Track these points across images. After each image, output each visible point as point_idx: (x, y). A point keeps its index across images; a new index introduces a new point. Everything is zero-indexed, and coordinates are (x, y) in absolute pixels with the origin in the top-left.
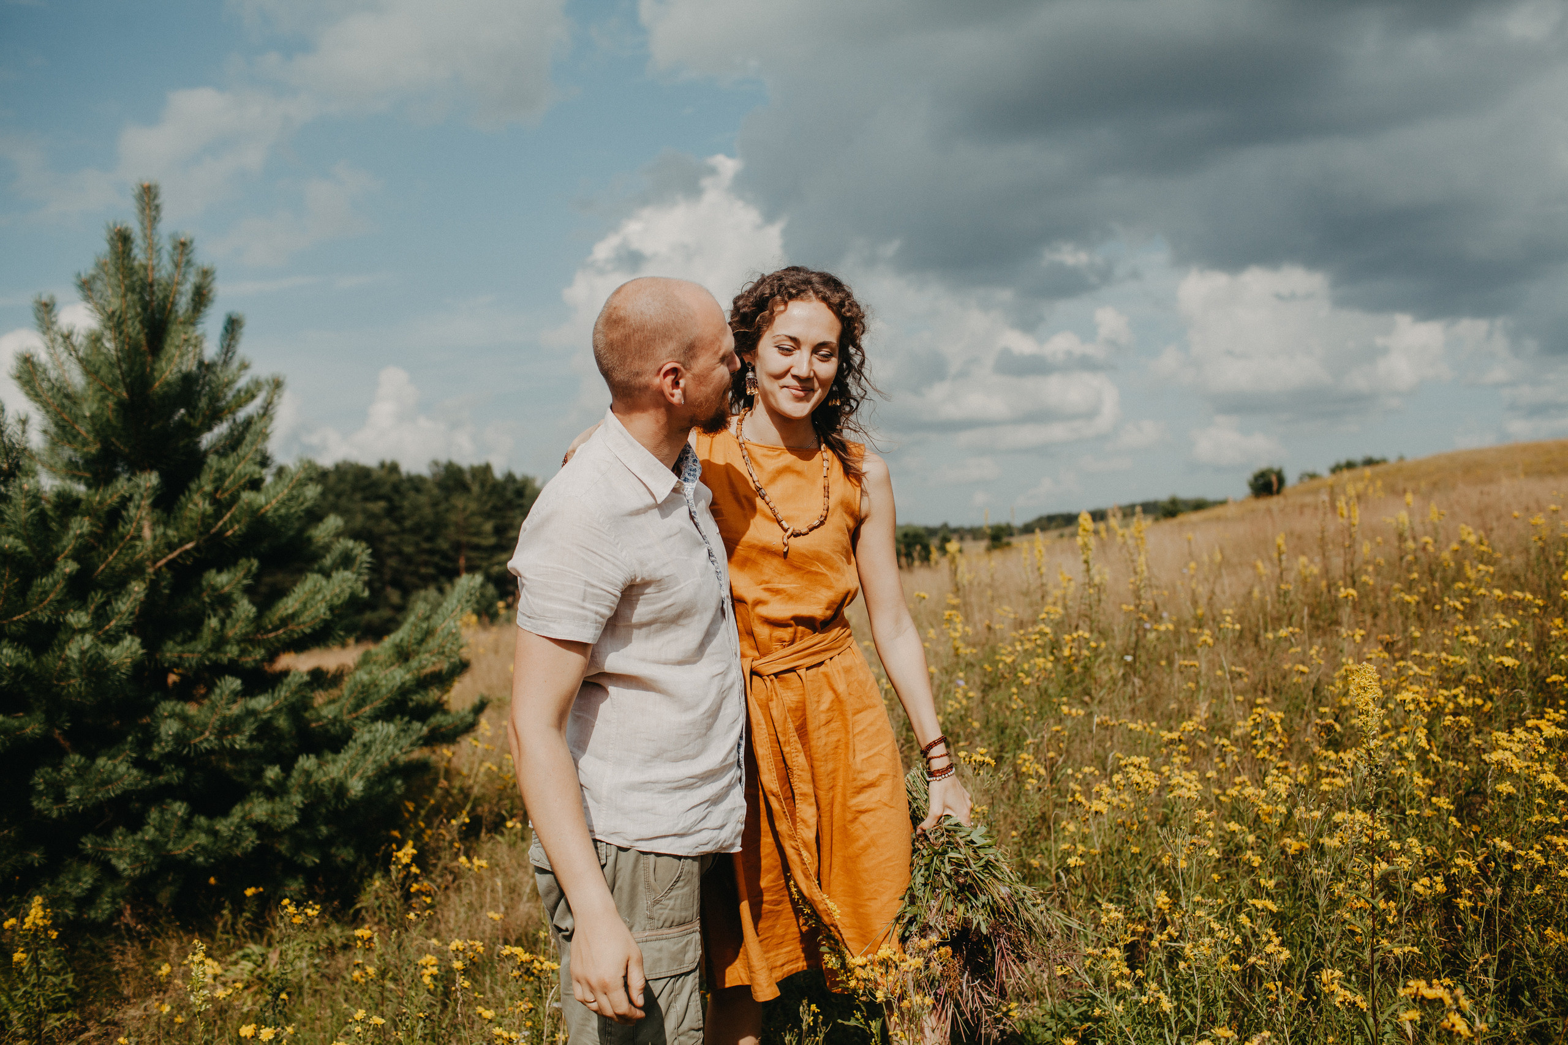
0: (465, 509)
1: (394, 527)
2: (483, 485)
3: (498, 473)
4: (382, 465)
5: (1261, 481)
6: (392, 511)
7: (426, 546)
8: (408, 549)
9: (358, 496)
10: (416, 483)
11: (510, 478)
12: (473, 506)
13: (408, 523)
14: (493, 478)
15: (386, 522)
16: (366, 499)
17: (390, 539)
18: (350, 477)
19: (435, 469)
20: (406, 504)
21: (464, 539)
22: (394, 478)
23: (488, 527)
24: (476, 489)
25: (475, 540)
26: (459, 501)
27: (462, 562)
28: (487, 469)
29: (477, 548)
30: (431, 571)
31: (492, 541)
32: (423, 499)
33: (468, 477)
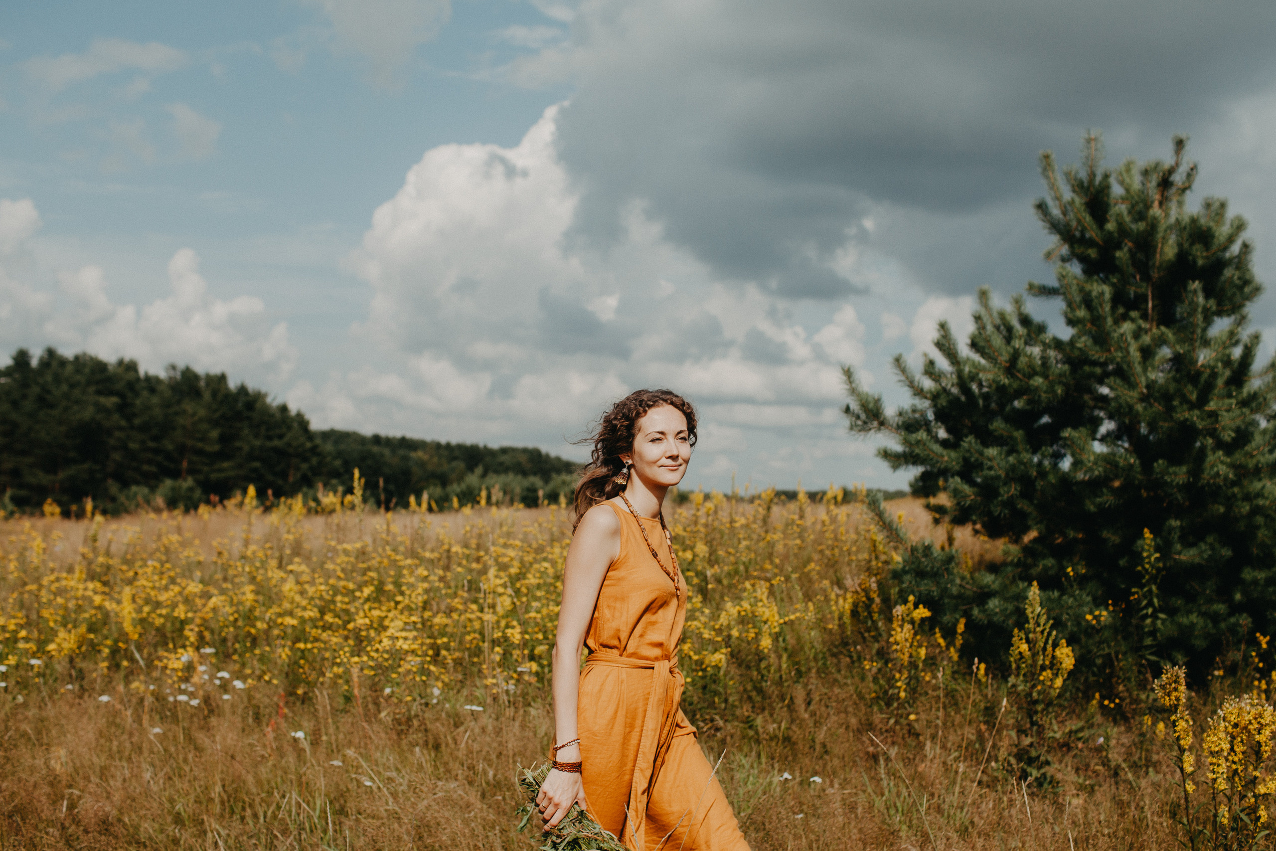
0: (194, 415)
1: (123, 423)
2: (214, 394)
3: (232, 384)
4: (121, 363)
6: (124, 408)
7: (151, 444)
8: (133, 446)
9: (92, 389)
10: (152, 383)
11: (243, 390)
12: (202, 412)
13: (137, 421)
14: (227, 388)
15: (116, 417)
16: (99, 393)
17: (117, 434)
18: (87, 370)
19: (172, 373)
20: (138, 402)
21: (190, 443)
22: (130, 376)
23: (215, 434)
24: (207, 396)
25: (200, 445)
26: (188, 406)
27: (185, 464)
28: (222, 378)
29: (200, 452)
30: (153, 469)
31: (216, 448)
32: (155, 400)
33: (202, 384)
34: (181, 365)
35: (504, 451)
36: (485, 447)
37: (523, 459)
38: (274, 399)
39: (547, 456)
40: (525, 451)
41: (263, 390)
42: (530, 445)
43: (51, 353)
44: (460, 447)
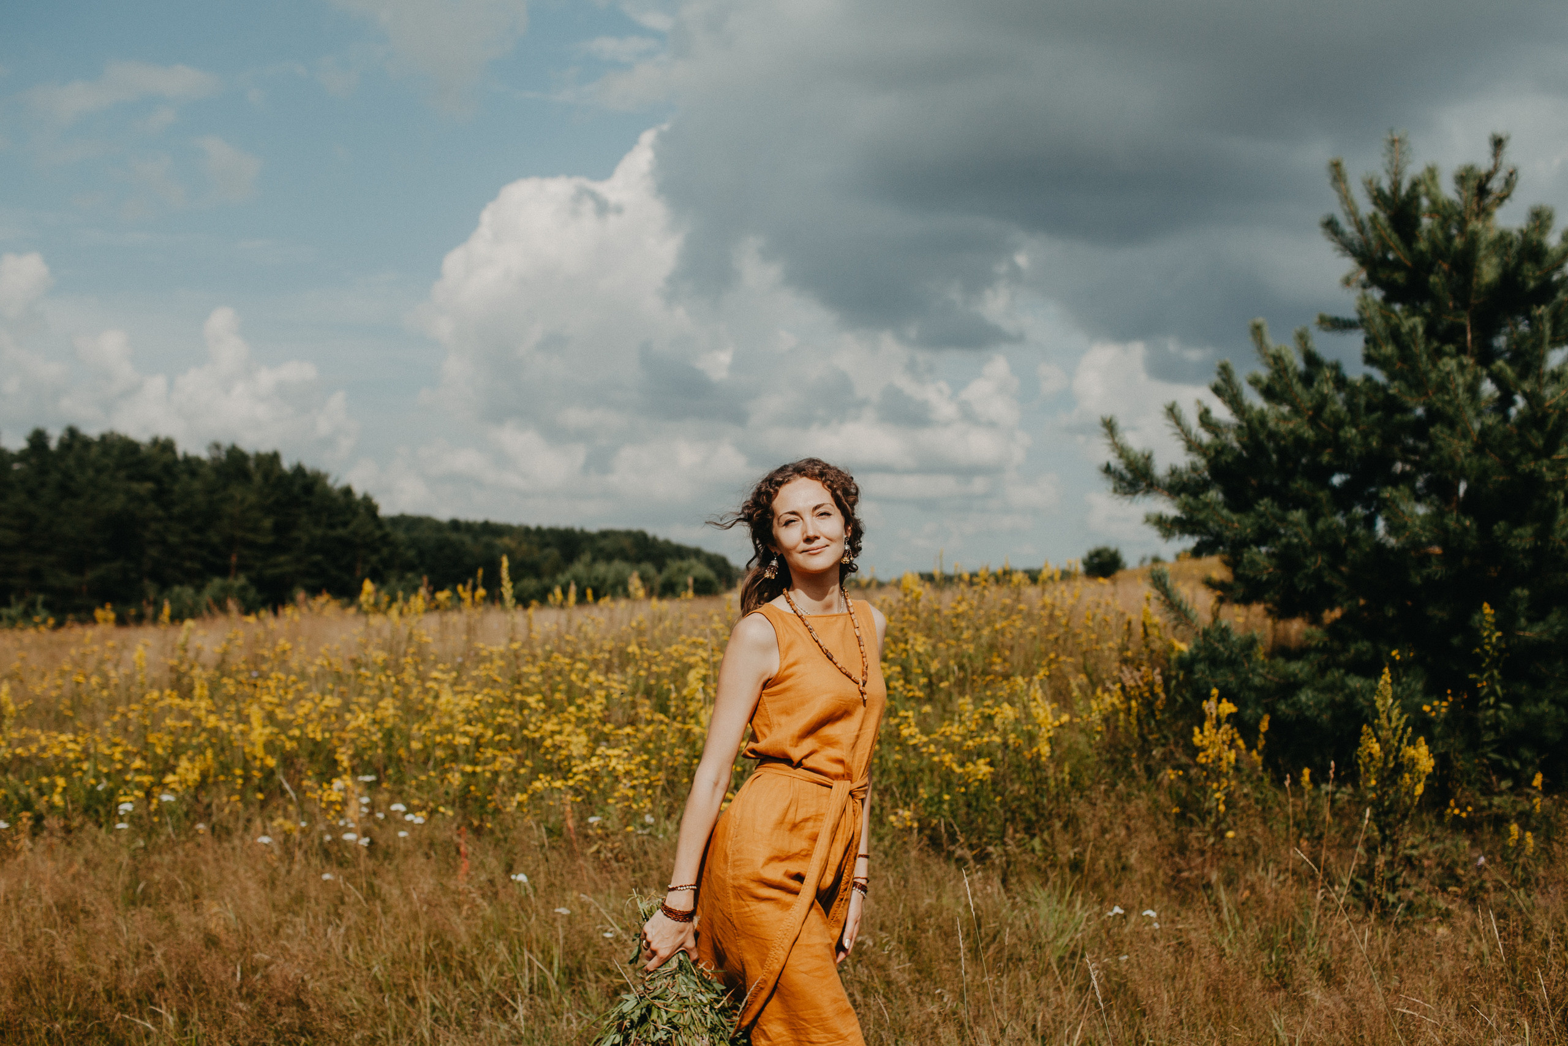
0: (242, 501)
1: (160, 513)
2: (266, 477)
3: (287, 464)
4: (155, 442)
5: (1096, 560)
6: (160, 495)
7: (195, 537)
8: (173, 539)
9: (122, 474)
10: (192, 465)
11: (299, 470)
12: (252, 498)
13: (177, 510)
14: (281, 470)
15: (152, 507)
16: (130, 478)
17: (154, 526)
18: (115, 452)
19: (215, 453)
20: (177, 488)
21: (239, 534)
22: (167, 457)
23: (268, 523)
24: (258, 478)
25: (251, 536)
26: (237, 491)
27: (234, 559)
28: (275, 457)
29: (251, 545)
30: (197, 566)
31: (270, 539)
32: (197, 485)
33: (251, 465)
34: (226, 443)
35: (605, 534)
36: (582, 532)
37: (626, 543)
38: (337, 480)
39: (655, 539)
40: (629, 534)
41: (323, 469)
42: (635, 527)
43: (72, 432)
44: (553, 532)
